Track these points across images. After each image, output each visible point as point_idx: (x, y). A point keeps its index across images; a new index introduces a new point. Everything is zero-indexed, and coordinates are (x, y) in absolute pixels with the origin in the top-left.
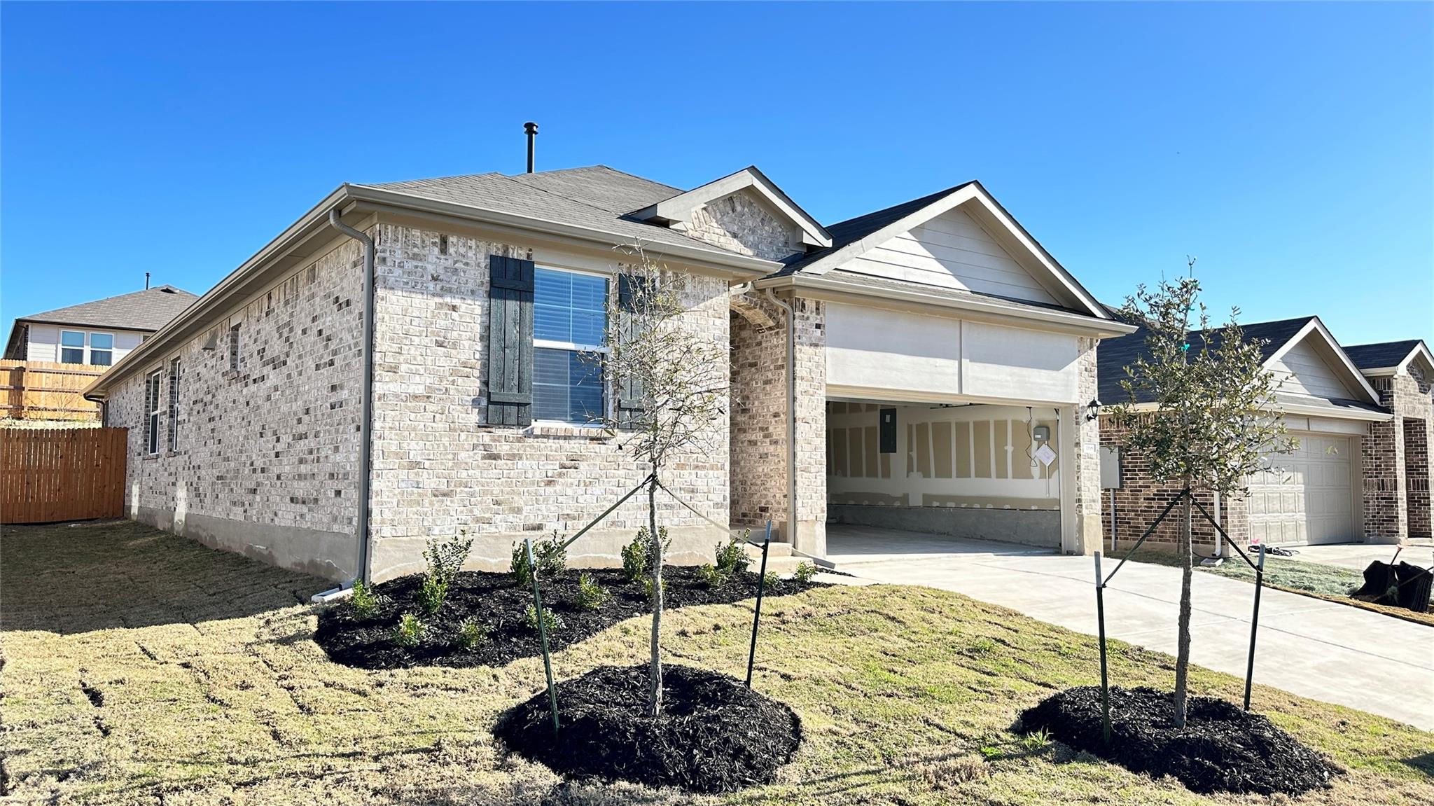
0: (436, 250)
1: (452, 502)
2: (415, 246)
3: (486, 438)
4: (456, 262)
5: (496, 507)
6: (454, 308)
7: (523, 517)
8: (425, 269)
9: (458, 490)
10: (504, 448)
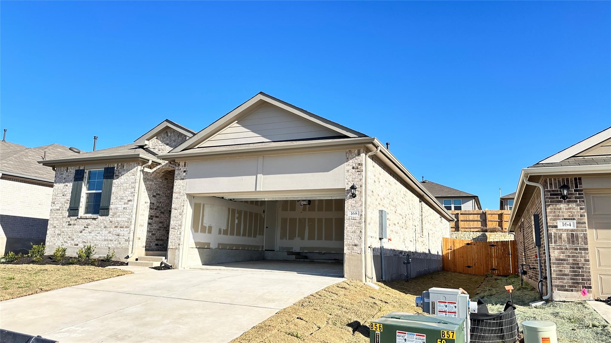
0: (66, 171)
1: (61, 237)
2: (62, 171)
3: (69, 219)
4: (69, 174)
5: (69, 238)
6: (67, 186)
7: (74, 242)
8: (63, 176)
9: (62, 234)
10: (72, 222)
